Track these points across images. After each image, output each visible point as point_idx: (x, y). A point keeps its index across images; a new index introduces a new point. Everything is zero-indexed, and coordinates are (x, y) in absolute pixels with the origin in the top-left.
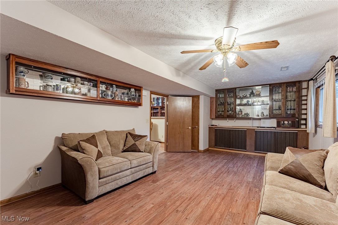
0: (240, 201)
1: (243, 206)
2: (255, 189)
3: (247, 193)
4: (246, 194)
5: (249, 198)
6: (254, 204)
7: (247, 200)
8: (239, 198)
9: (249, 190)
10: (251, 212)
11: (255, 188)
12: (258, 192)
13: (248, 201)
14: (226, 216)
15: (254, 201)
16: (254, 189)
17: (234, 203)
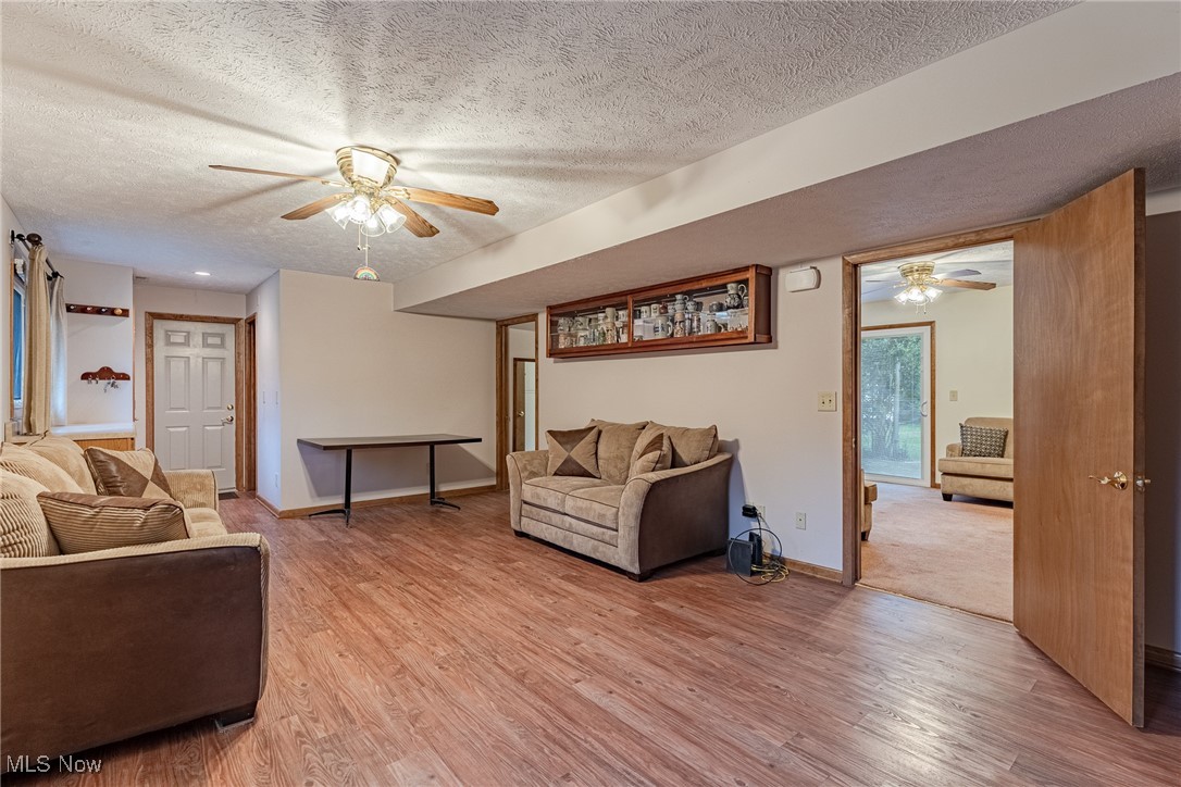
0: (334, 659)
1: (312, 654)
2: (331, 733)
3: (341, 694)
4: (339, 687)
5: (317, 683)
6: (290, 674)
7: (317, 673)
8: (344, 666)
9: (345, 709)
10: (280, 653)
11: (336, 735)
12: (310, 724)
13: (313, 672)
14: (324, 621)
15: (297, 682)
16: (335, 726)
17: (341, 647)
